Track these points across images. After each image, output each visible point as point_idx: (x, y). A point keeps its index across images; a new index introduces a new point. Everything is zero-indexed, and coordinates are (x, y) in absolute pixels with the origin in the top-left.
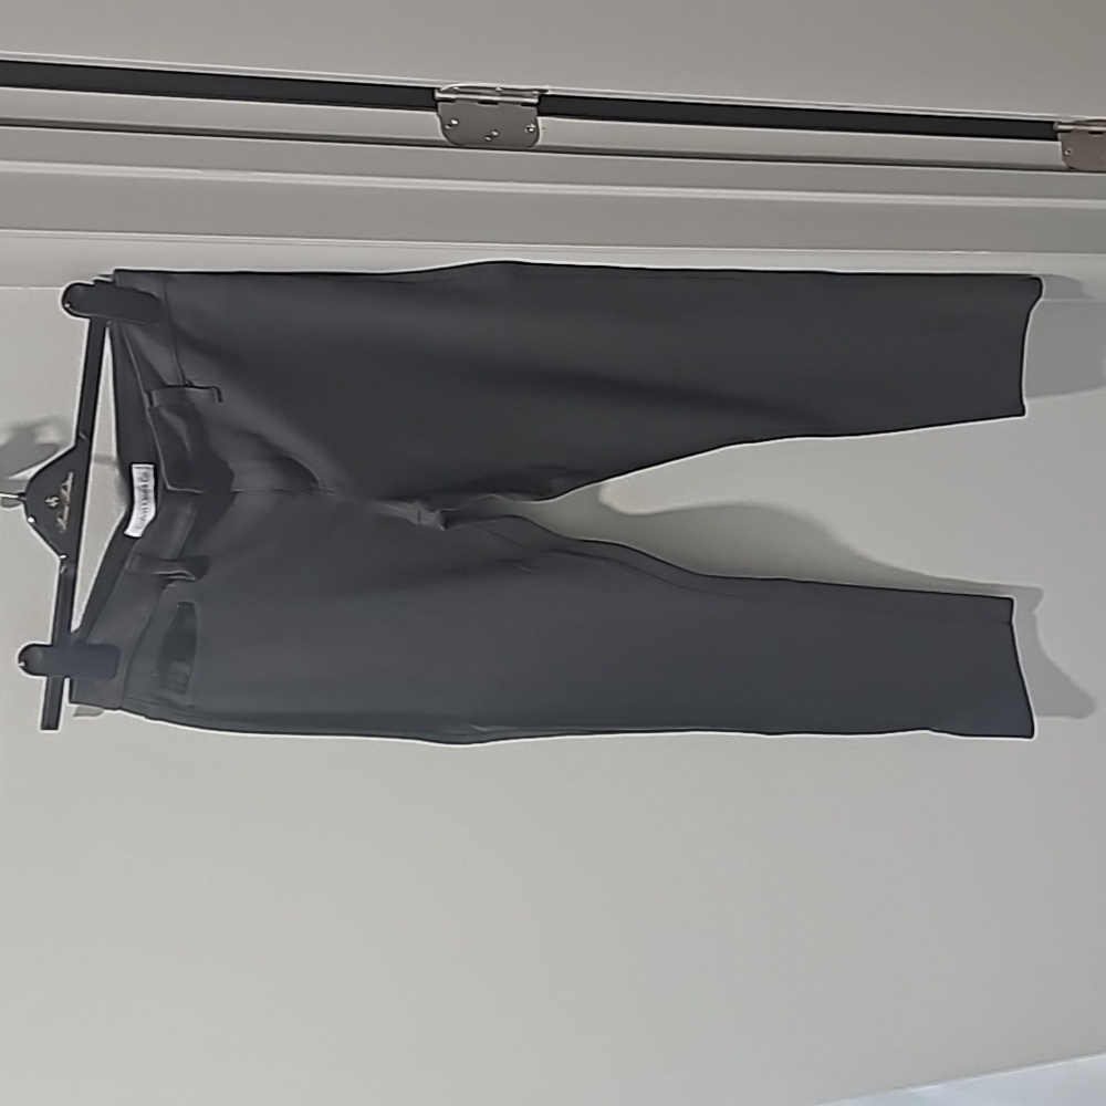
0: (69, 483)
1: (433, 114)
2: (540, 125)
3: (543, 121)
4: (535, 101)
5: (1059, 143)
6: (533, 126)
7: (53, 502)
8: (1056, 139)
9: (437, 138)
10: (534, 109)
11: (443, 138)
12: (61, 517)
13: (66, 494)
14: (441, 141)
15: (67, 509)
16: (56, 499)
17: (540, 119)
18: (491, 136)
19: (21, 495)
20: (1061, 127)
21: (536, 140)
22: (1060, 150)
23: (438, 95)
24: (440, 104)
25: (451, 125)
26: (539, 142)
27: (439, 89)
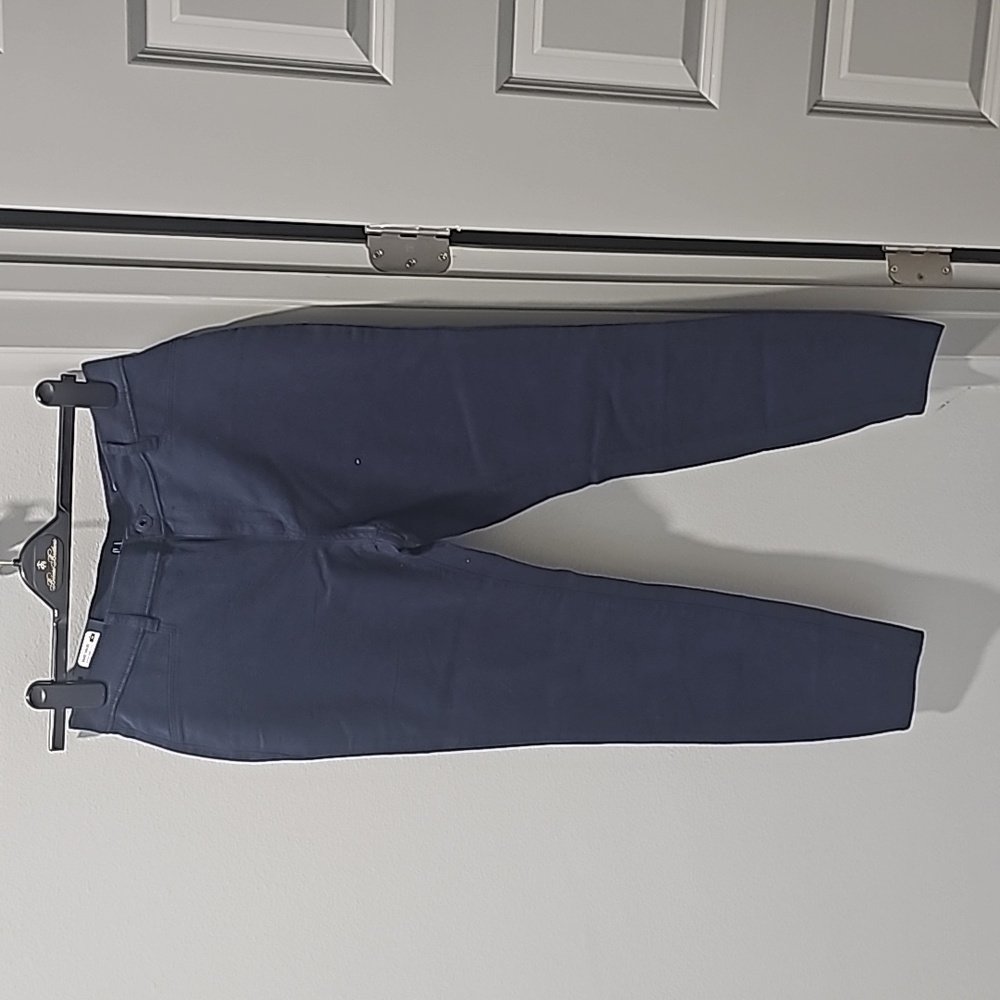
0: (54, 548)
1: (363, 245)
2: (451, 254)
3: (453, 250)
4: (448, 233)
5: (886, 262)
6: (446, 254)
7: (42, 565)
8: (884, 259)
9: (366, 266)
10: (447, 241)
11: (371, 266)
12: (50, 577)
13: (53, 558)
14: (370, 269)
15: (54, 571)
16: (44, 562)
17: (451, 248)
18: (410, 264)
19: (15, 561)
20: (888, 248)
21: (448, 267)
22: (887, 267)
23: (367, 230)
24: (369, 237)
25: (377, 255)
26: (450, 268)
27: (368, 227)
